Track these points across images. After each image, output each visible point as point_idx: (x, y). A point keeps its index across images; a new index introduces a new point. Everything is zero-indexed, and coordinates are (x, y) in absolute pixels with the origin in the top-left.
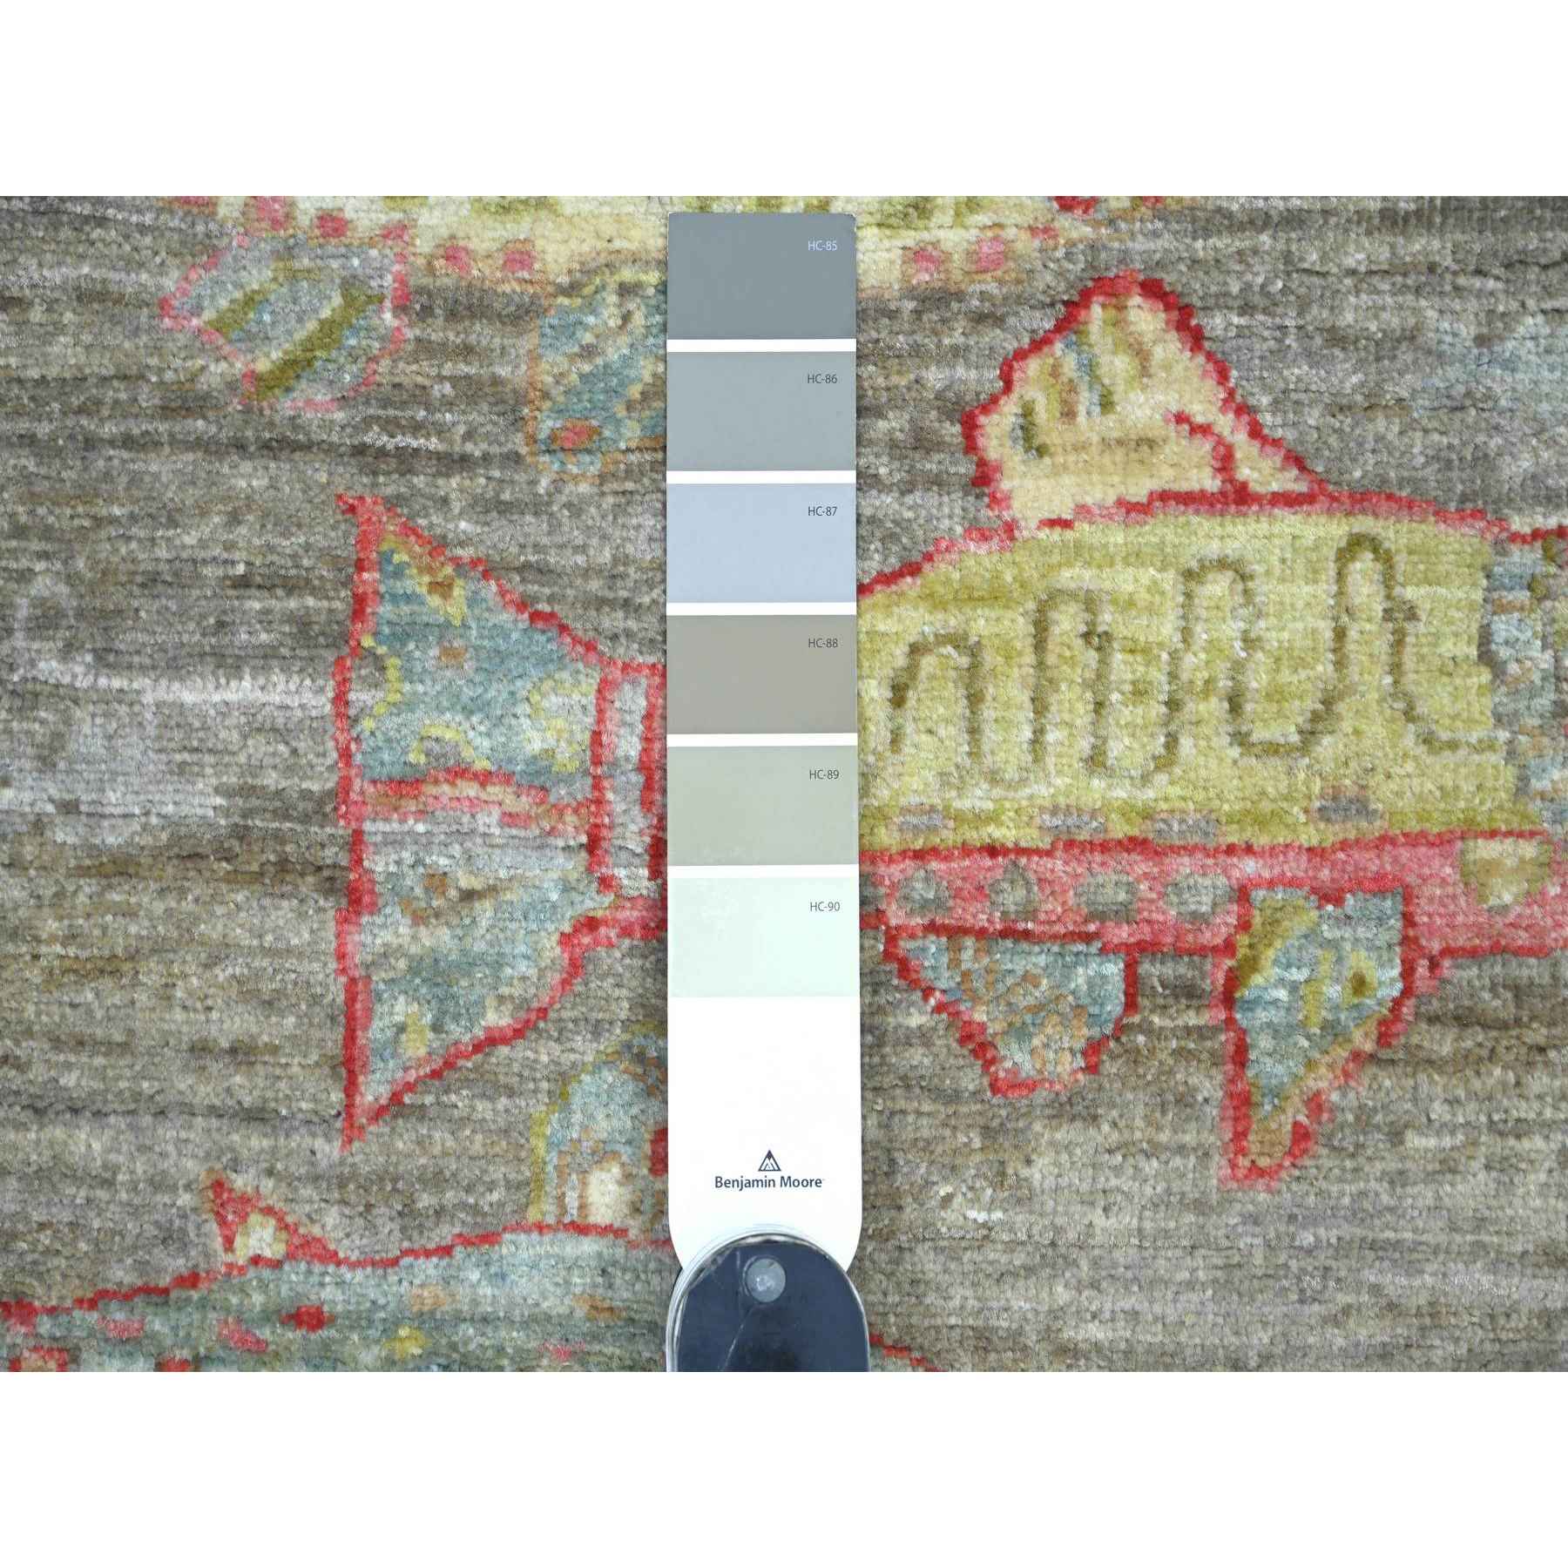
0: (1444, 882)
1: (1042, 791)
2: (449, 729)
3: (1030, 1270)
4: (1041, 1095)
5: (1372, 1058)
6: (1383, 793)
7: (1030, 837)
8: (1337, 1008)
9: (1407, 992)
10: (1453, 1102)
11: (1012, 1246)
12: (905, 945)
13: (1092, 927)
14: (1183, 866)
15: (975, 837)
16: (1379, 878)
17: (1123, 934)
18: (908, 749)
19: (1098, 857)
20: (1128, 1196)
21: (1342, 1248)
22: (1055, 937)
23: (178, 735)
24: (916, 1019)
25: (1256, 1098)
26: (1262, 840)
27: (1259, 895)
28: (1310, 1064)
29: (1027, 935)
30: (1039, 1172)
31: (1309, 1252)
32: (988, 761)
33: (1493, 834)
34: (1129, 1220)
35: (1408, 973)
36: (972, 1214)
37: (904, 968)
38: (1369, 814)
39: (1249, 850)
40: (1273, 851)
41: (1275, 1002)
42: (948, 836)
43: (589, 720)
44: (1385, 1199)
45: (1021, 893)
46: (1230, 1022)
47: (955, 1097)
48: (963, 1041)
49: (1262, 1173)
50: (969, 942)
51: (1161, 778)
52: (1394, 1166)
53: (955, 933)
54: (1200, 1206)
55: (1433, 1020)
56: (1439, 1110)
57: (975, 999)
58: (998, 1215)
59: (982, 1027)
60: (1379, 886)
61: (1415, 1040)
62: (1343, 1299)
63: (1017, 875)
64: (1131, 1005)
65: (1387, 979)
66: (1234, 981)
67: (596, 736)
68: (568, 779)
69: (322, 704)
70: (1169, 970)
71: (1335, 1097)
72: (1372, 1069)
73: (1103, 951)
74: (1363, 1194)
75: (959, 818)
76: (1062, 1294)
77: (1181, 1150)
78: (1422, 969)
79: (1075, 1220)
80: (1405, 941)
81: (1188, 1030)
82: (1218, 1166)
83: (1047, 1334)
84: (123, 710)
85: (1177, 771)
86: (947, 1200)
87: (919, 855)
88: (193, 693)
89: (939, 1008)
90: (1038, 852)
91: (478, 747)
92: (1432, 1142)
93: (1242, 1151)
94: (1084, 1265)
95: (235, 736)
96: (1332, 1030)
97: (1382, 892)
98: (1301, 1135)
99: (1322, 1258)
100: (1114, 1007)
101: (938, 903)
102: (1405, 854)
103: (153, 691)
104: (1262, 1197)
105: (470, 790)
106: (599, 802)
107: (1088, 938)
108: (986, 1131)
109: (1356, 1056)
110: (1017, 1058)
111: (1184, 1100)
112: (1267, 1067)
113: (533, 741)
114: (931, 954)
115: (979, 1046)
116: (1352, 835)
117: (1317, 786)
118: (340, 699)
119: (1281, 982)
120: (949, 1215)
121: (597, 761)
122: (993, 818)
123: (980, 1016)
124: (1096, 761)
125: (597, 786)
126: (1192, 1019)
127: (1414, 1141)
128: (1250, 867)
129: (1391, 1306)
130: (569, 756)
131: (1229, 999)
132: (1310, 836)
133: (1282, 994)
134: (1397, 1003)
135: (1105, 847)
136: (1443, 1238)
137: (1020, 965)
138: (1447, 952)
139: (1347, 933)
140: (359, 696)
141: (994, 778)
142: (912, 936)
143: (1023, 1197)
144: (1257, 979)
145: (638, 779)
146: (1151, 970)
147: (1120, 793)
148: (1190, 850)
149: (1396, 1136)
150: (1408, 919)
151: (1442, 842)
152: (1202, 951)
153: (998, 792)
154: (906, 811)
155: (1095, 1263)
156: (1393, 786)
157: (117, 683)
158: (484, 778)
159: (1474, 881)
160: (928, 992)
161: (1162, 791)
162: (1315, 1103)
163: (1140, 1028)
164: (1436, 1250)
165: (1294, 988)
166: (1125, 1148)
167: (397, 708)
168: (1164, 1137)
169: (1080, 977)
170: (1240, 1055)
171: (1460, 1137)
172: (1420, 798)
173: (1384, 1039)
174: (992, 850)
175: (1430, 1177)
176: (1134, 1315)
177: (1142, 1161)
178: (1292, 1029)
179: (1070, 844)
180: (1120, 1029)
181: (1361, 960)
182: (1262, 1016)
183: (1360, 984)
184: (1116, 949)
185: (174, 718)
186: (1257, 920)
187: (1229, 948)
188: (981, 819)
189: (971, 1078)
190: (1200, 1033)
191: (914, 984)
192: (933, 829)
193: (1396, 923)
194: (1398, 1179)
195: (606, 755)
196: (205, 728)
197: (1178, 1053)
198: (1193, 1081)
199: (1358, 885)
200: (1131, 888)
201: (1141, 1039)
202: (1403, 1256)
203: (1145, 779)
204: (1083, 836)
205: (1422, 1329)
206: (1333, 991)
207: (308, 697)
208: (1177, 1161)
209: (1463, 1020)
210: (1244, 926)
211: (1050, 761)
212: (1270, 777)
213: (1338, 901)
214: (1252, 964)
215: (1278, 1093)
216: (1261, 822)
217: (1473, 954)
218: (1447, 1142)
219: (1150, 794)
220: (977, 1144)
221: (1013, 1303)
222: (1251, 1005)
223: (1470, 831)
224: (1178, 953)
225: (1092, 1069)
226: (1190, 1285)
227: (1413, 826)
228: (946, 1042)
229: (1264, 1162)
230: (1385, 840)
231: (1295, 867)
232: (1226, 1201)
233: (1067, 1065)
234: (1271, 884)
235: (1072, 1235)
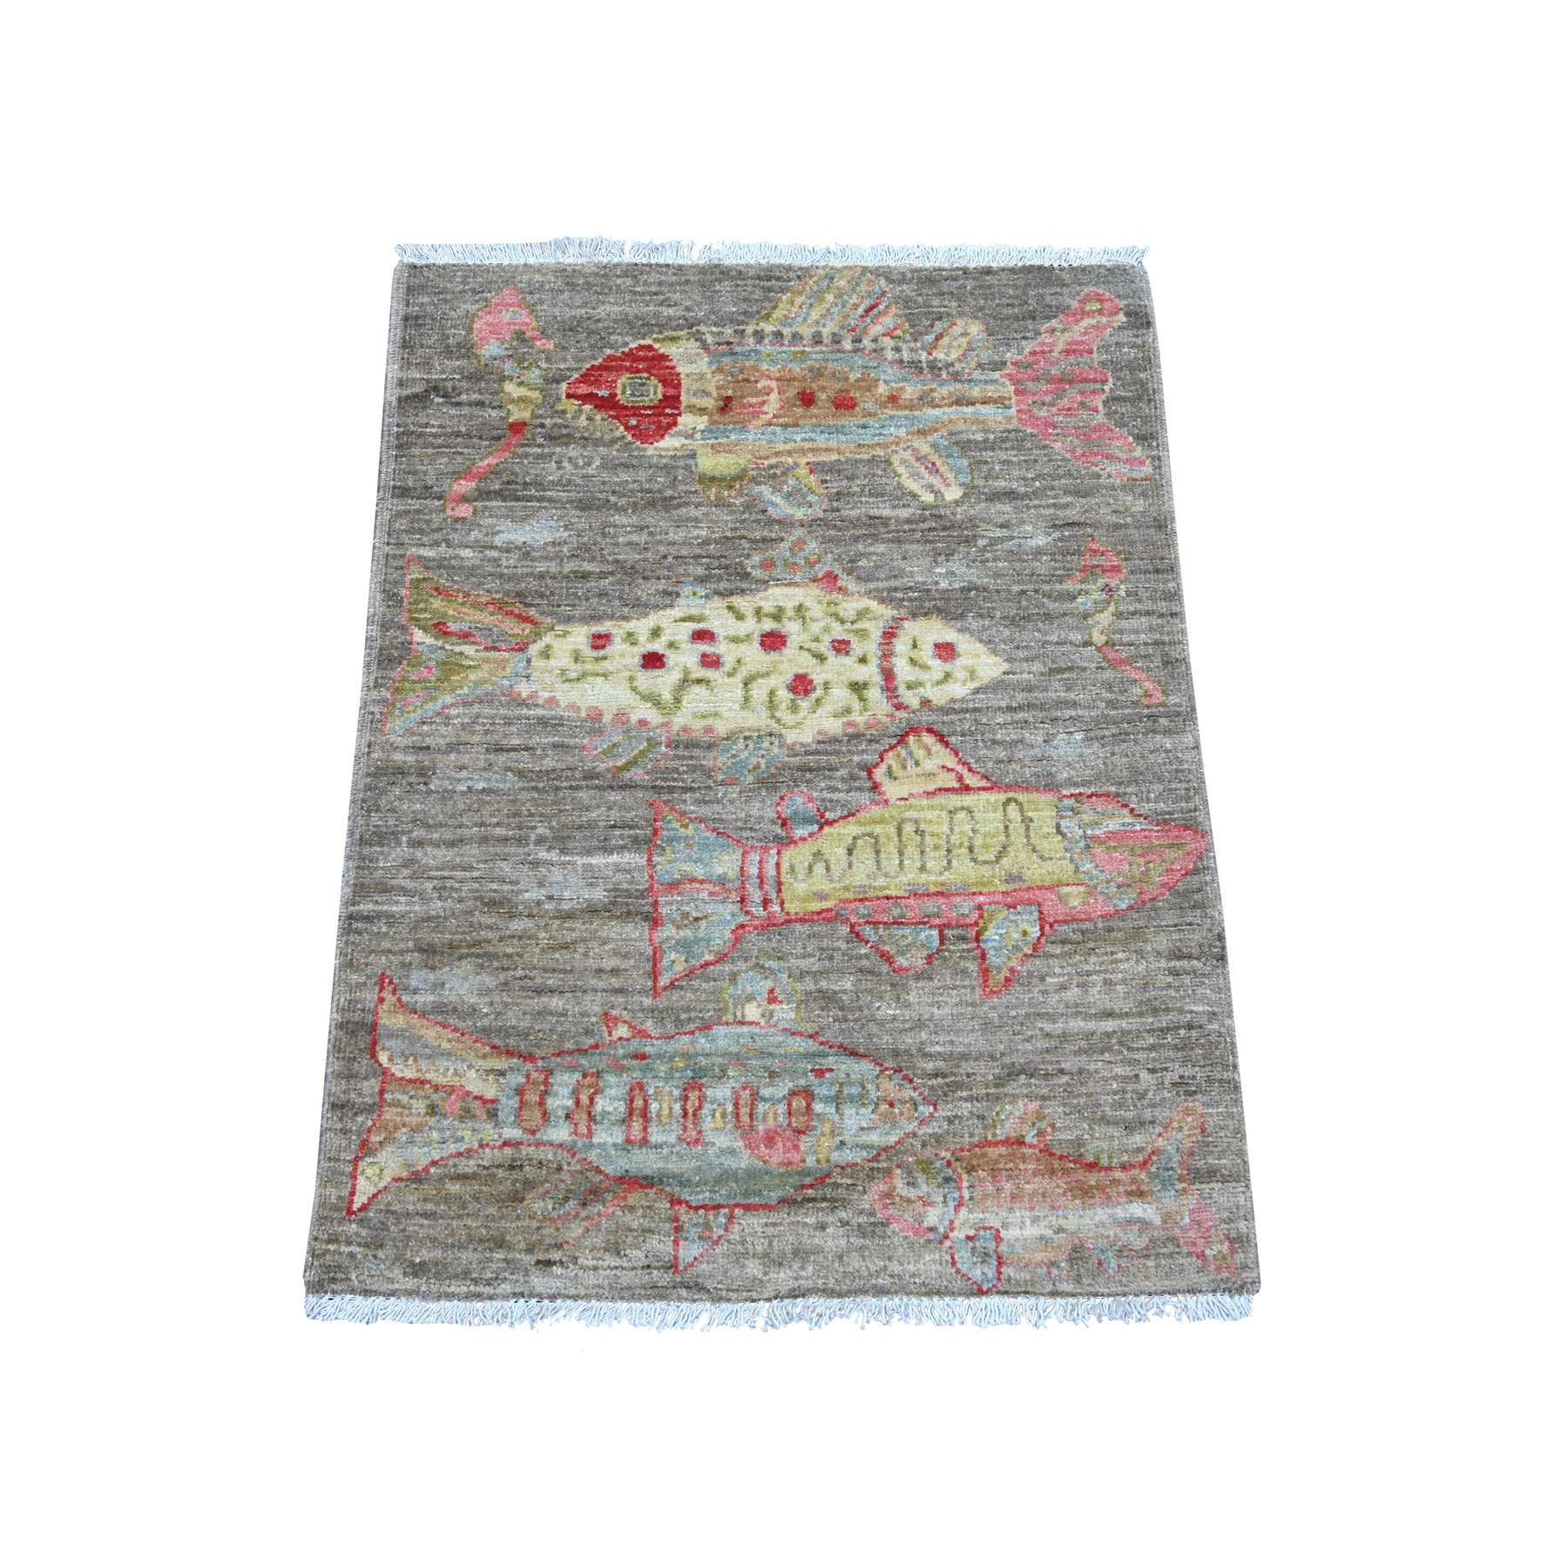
0: (1052, 900)
1: (905, 879)
2: (688, 868)
3: (911, 1029)
4: (911, 972)
5: (1031, 955)
6: (1027, 874)
7: (901, 893)
8: (1017, 941)
9: (1042, 935)
10: (1063, 967)
11: (904, 1022)
12: (857, 928)
13: (926, 920)
14: (957, 900)
15: (880, 894)
16: (1029, 899)
17: (937, 921)
18: (854, 867)
19: (926, 898)
20: (946, 1003)
21: (1027, 1015)
22: (912, 924)
23: (590, 873)
24: (863, 951)
25: (990, 969)
26: (985, 890)
27: (986, 907)
28: (1009, 958)
29: (902, 923)
30: (912, 998)
31: (1015, 1017)
32: (884, 871)
33: (1068, 885)
34: (947, 1010)
35: (1042, 929)
36: (889, 1012)
37: (858, 935)
38: (1024, 881)
39: (981, 893)
40: (989, 894)
41: (994, 940)
42: (871, 894)
43: (739, 863)
44: (1041, 999)
45: (899, 911)
46: (979, 947)
47: (880, 974)
48: (881, 957)
49: (994, 993)
50: (881, 926)
51: (947, 873)
52: (1043, 988)
53: (876, 924)
54: (973, 1004)
55: (1052, 943)
56: (1057, 970)
57: (885, 943)
58: (898, 1012)
59: (888, 952)
60: (1029, 903)
61: (1047, 949)
62: (1030, 1033)
63: (896, 905)
64: (942, 943)
65: (1035, 931)
66: (978, 934)
67: (742, 868)
68: (733, 882)
69: (643, 861)
70: (955, 932)
71: (1019, 968)
72: (1032, 959)
73: (931, 927)
74: (1033, 998)
75: (874, 888)
76: (924, 1036)
77: (964, 987)
78: (1047, 928)
79: (926, 1012)
80: (1040, 919)
81: (964, 950)
82: (978, 991)
83: (919, 1050)
84: (569, 866)
85: (952, 871)
86: (879, 1008)
87: (861, 900)
88: (597, 860)
89: (872, 947)
90: (904, 897)
91: (699, 871)
92: (1056, 980)
93: (986, 986)
94: (932, 1026)
95: (611, 873)
96: (1016, 948)
97: (1030, 904)
98: (1007, 980)
99: (1021, 1019)
100: (936, 943)
101: (869, 915)
102: (1037, 892)
103: (580, 861)
104: (996, 1000)
105: (698, 886)
106: (744, 888)
107: (924, 923)
108: (892, 985)
109: (1026, 955)
110: (901, 961)
111: (964, 972)
112: (993, 959)
113: (720, 871)
114: (868, 931)
115: (887, 958)
116: (1017, 887)
117: (1003, 873)
118: (649, 860)
119: (996, 934)
120: (880, 1013)
121: (742, 876)
122: (887, 888)
123: (887, 948)
124: (923, 869)
125: (743, 883)
126: (965, 947)
127: (1049, 980)
128: (982, 899)
129: (1047, 1035)
130: (733, 873)
131: (977, 939)
132: (1003, 888)
136: (1064, 1011)
143: (908, 1005)
149: (1042, 979)
155: (936, 1026)
157: (567, 858)
163: (946, 950)
164: (1062, 1015)
166: (946, 987)
168: (958, 983)
171: (1066, 978)
175: (1056, 991)
176: (952, 1042)
177: (950, 991)
185: (588, 868)
189: (885, 968)
190: (968, 951)
194: (1044, 992)
196: (600, 871)
197: (961, 957)
198: (967, 965)
201: (946, 953)
202: (1052, 1018)
205: (1061, 1041)
207: (638, 860)
208: (963, 991)
209: (1063, 942)
218: (1062, 979)
220: (889, 989)
221: (906, 1040)
226: (972, 1031)
228: (875, 958)
232: (982, 1004)
235: (926, 1017)
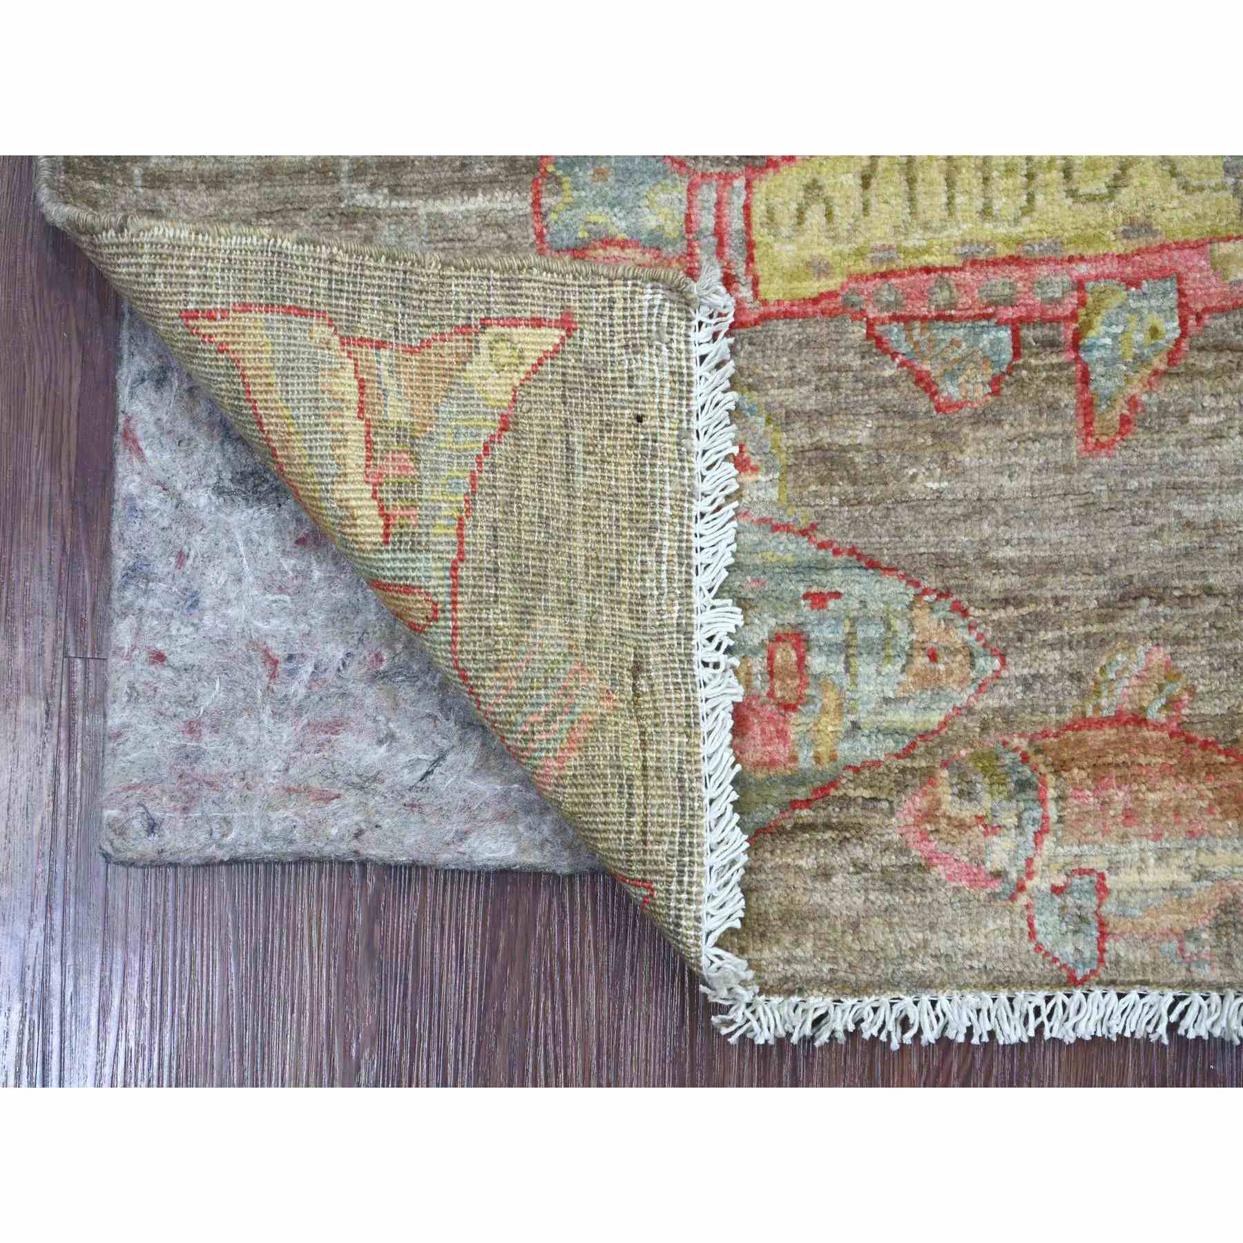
0: (1201, 270)
1: (956, 233)
2: (600, 217)
3: (967, 517)
4: (967, 411)
5: (1165, 373)
6: (1160, 220)
7: (950, 261)
8: (1140, 347)
9: (1184, 335)
10: (1216, 396)
11: (954, 503)
12: (879, 329)
13: (990, 310)
14: (1043, 271)
15: (916, 263)
16: (1162, 269)
17: (1010, 313)
18: (873, 213)
19: (991, 269)
20: (1023, 467)
21: (1156, 489)
22: (968, 318)
23: (440, 232)
24: (888, 372)
25: (1096, 402)
26: (1090, 253)
27: (1089, 285)
28: (1128, 380)
29: (951, 318)
30: (967, 459)
31: (1135, 492)
32: (922, 217)
33: (1229, 239)
34: (1024, 481)
35: (1183, 323)
36: (930, 485)
37: (879, 341)
38: (1155, 233)
39: (1082, 259)
40: (1096, 259)
41: (1104, 346)
42: (901, 263)
43: (684, 207)
44: (1180, 457)
45: (946, 294)
46: (1077, 359)
47: (914, 416)
48: (917, 383)
49: (1103, 446)
50: (917, 324)
51: (1026, 220)
52: (1183, 436)
53: (907, 320)
54: (1067, 469)
55: (1201, 349)
56: (1208, 401)
57: (923, 357)
58: (945, 484)
59: (928, 373)
60: (1163, 274)
61: (1191, 361)
62: (1159, 521)
63: (943, 284)
64: (1017, 354)
65: (1171, 329)
66: (1078, 336)
67: (688, 218)
68: (673, 242)
69: (526, 207)
70: (1039, 332)
71: (1144, 398)
72: (1166, 379)
73: (998, 324)
74: (1165, 455)
75: (906, 252)
76: (987, 529)
77: (1053, 436)
78: (1192, 321)
79: (992, 483)
80: (1181, 305)
81: (1053, 366)
82: (1076, 444)
83: (979, 556)
84: (407, 219)
85: (1036, 215)
86: (913, 478)
87: (884, 276)
88: (448, 206)
89: (902, 364)
90: (955, 269)
91: (618, 225)
92: (1206, 421)
93: (1089, 434)
94: (999, 510)
95: (474, 231)
96: (1140, 360)
97: (1164, 278)
98: (1125, 421)
99: (1144, 495)
100: (1007, 356)
101: (897, 303)
102: (1176, 254)
103: (424, 207)
104: (1105, 460)
105: (615, 252)
106: (691, 255)
107: (988, 317)
108: (935, 434)
109: (1156, 373)
110: (950, 390)
111: (1053, 407)
112: (1102, 384)
113: (652, 222)
114: (895, 334)
115: (926, 384)
116: (1143, 245)
117: (1120, 218)
118: (536, 203)
119: (1107, 334)
120: (915, 486)
121: (689, 231)
122: (927, 251)
123: (926, 367)
124: (986, 212)
125: (690, 245)
126: (1055, 359)
127: (1194, 420)
128: (1083, 269)
129: (1189, 524)
130: (672, 228)
131: (1076, 346)
132: (1119, 248)
133: (1108, 341)
134: (1178, 342)
135: (995, 263)
136: (1217, 479)
137: (947, 336)
138: (1206, 310)
139: (1145, 303)
140: (547, 201)
141: (926, 226)
142: (883, 323)
143: (960, 472)
144: (1092, 333)
145: (713, 240)
146: (1028, 334)
147: (1002, 230)
148: (1047, 261)
149: (1183, 418)
150: (1181, 293)
151: (1198, 246)
152: (1056, 320)
153: (929, 235)
154: (874, 250)
155: (1006, 510)
156: (1167, 214)
157: (403, 204)
158: (623, 245)
159: (1219, 267)
160: (894, 355)
161: (1027, 226)
162: (1133, 403)
163: (1023, 367)
164: (1214, 487)
165: (1115, 337)
166: (1021, 438)
167: (571, 206)
168: (1042, 429)
169: (985, 339)
170: (1085, 378)
171: (1223, 416)
172: (1184, 221)
173: (1172, 361)
174: (928, 270)
175: (1206, 442)
176: (1031, 541)
177: (1030, 445)
178: (1115, 361)
179: (974, 263)
180: (1012, 368)
181: (1154, 319)
182: (1096, 354)
183: (1154, 332)
184: (1006, 322)
185: (437, 220)
186: (1090, 300)
187: (1074, 316)
188: (919, 252)
189: (924, 404)
190: (1060, 367)
191: (886, 351)
192: (891, 260)
193: (1174, 295)
194: (1186, 444)
195: (695, 228)
196: (456, 227)
197: (1048, 380)
198: (1058, 394)
199: (1150, 275)
200: (1012, 286)
201: (1024, 373)
202: (1194, 492)
203: (1017, 221)
204: (982, 257)
205: (1209, 537)
206: (1139, 337)
207: (517, 204)
208: (1051, 443)
209: (1219, 348)
210: (1082, 303)
211: (959, 215)
212: (1091, 213)
213: (1138, 285)
214: (1089, 325)
215: (1111, 399)
216: (1088, 242)
217: (1223, 310)
218: (1215, 419)
219: (1021, 229)
220: (930, 442)
221: (957, 538)
222: (1089, 349)
223: (1217, 238)
224: (1043, 322)
225: (995, 393)
226: (1065, 519)
227: (1180, 237)
228: (907, 385)
229: (1104, 439)
230: (1163, 247)
231: (1111, 267)
232: (1083, 466)
233: (980, 392)
234: (1097, 278)
235: (990, 493)
